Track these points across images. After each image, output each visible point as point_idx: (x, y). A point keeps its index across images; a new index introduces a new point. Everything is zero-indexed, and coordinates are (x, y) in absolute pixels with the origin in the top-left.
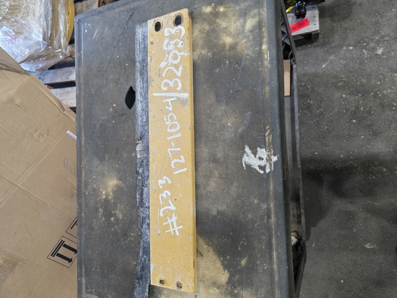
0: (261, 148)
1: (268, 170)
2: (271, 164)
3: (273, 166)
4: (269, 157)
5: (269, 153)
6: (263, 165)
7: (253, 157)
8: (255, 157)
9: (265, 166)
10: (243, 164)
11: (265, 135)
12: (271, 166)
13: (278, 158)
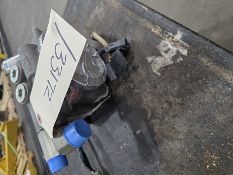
0: (158, 43)
1: (185, 52)
2: (181, 44)
3: (186, 44)
4: (173, 41)
5: (170, 39)
6: (175, 54)
7: (160, 58)
8: (161, 56)
9: (178, 52)
10: (158, 74)
11: (152, 32)
12: (184, 45)
13: (181, 31)
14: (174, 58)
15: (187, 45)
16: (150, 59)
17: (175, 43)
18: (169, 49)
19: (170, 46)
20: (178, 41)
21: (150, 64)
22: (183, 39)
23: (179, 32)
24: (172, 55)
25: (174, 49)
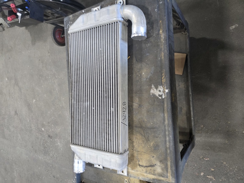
0: (160, 85)
4: (164, 90)
5: (164, 88)
7: (156, 90)
8: (157, 90)
9: (162, 95)
10: (151, 94)
11: (162, 78)
12: (165, 95)
13: (169, 90)
14: (160, 95)
15: (166, 96)
16: (153, 86)
17: (164, 92)
18: (161, 91)
19: (162, 90)
20: (165, 92)
21: (152, 88)
22: (167, 93)
23: (168, 90)
24: (160, 94)
25: (162, 93)
